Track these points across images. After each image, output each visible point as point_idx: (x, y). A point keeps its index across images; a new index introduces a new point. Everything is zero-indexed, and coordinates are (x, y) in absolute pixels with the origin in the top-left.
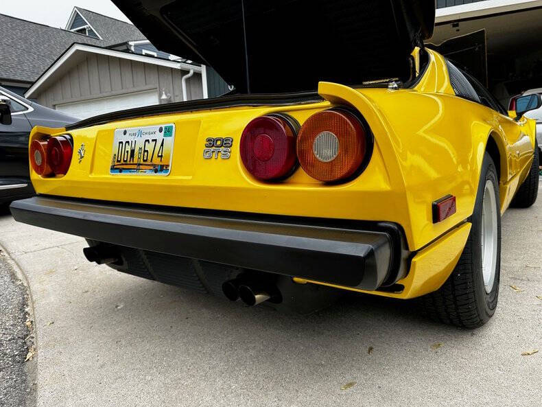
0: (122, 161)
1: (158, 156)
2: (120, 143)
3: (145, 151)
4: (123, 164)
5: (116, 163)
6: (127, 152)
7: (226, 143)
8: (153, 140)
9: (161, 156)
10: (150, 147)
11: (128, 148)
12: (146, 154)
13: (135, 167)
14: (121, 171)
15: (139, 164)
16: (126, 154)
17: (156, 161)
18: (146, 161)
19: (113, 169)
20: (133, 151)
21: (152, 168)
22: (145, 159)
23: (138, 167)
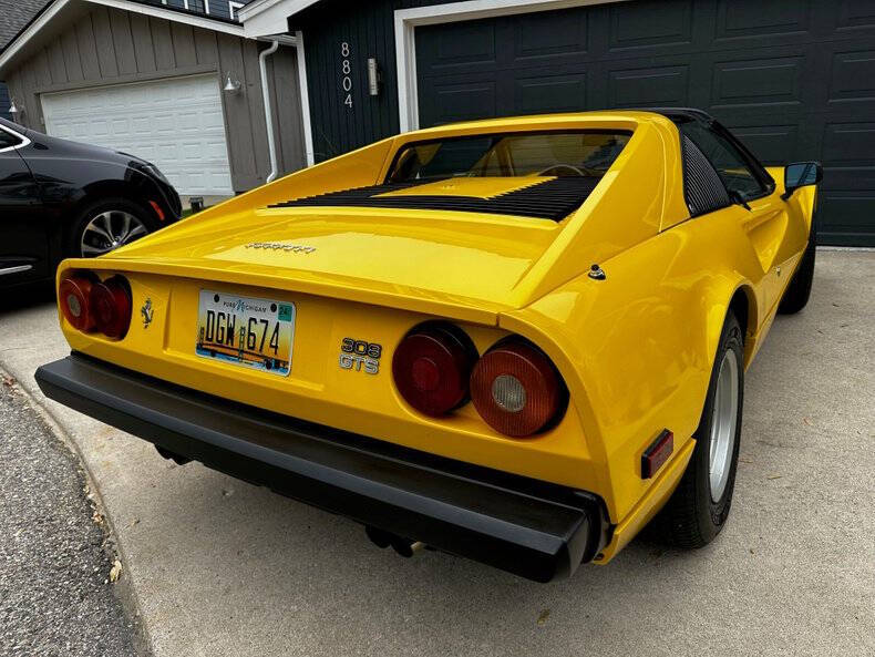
0: (214, 340)
1: (271, 346)
2: (209, 312)
3: (250, 334)
4: (215, 345)
5: (205, 342)
6: (223, 328)
7: (373, 351)
8: (262, 321)
9: (276, 347)
10: (258, 329)
11: (224, 324)
12: (252, 338)
13: (237, 353)
14: (213, 353)
15: (242, 351)
16: (220, 331)
17: (268, 352)
18: (253, 348)
19: (200, 348)
20: (231, 331)
21: (262, 360)
22: (251, 345)
23: (240, 355)
